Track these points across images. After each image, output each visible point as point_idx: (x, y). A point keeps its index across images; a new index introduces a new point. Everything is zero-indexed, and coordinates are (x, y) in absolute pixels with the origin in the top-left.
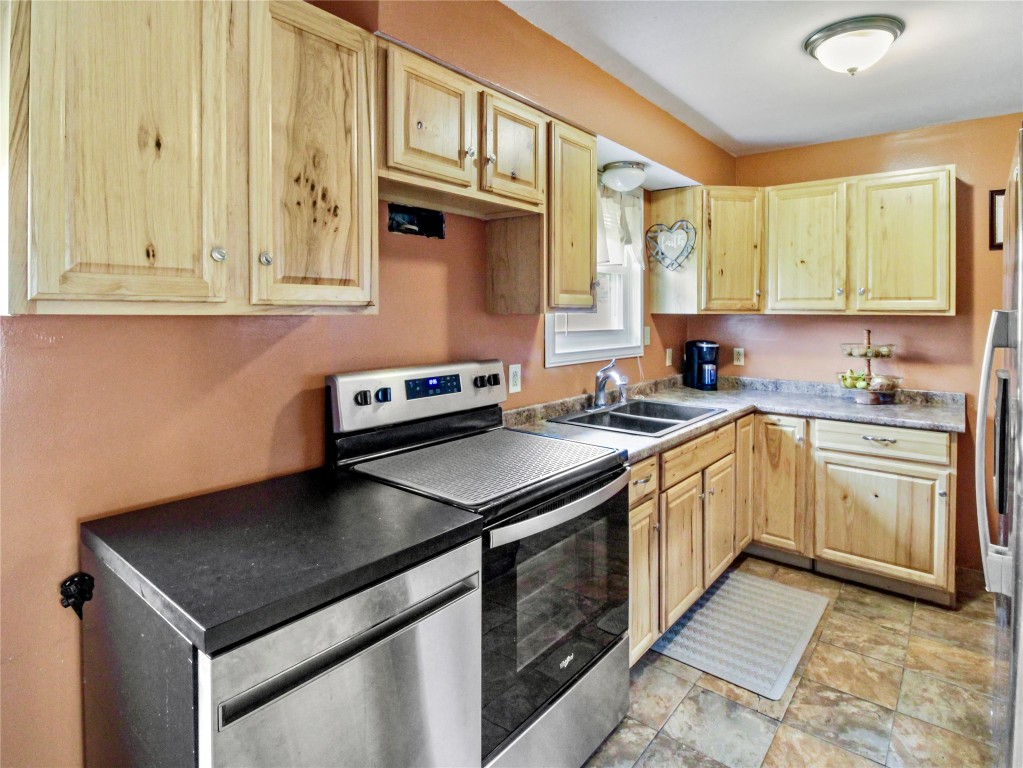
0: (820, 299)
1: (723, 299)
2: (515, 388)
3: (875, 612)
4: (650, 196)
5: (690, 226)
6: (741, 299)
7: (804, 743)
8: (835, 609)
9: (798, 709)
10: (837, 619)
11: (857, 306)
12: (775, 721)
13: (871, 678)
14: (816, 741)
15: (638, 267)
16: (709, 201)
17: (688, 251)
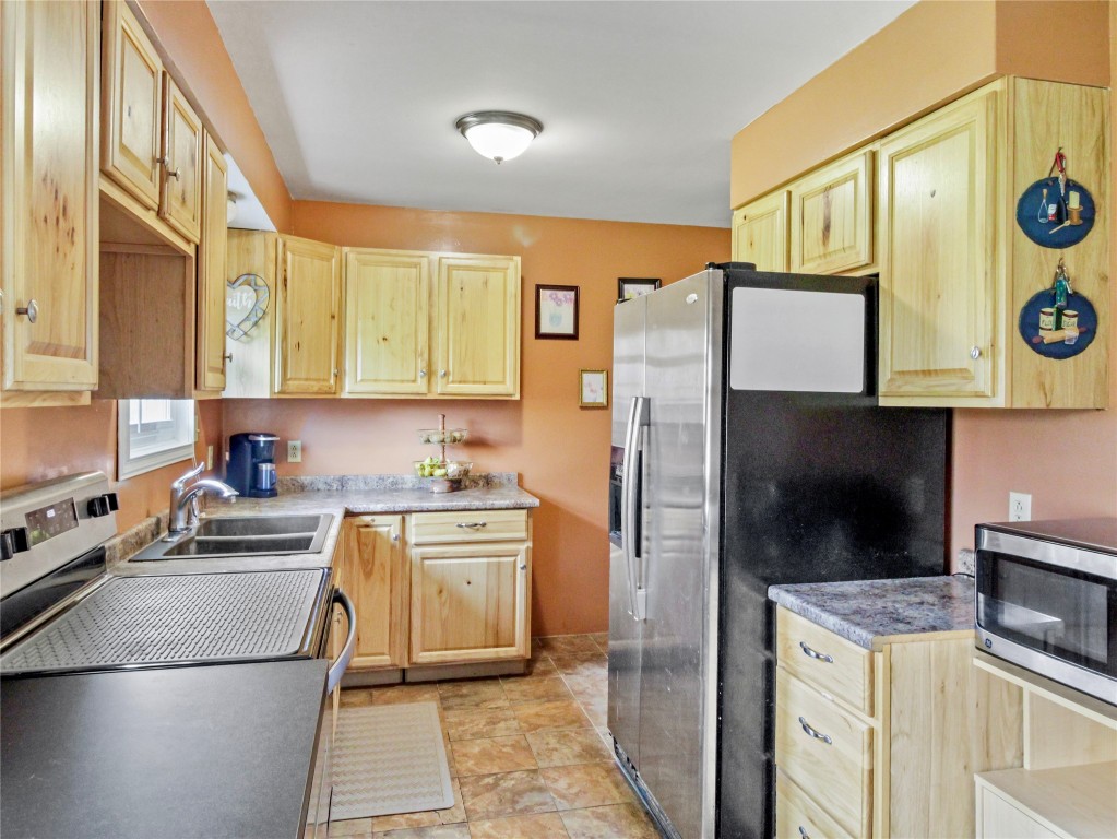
0: (402, 381)
1: (300, 379)
3: (476, 699)
5: (260, 282)
6: (318, 380)
7: (494, 827)
8: (445, 709)
9: (472, 804)
10: (452, 717)
11: (441, 389)
12: (463, 823)
13: (507, 753)
14: (502, 820)
16: (284, 253)
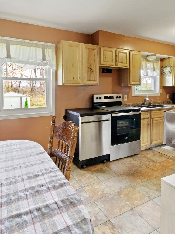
2: (125, 100)
4: (162, 60)
5: (171, 66)
12: (168, 159)
15: (158, 77)
17: (170, 72)
